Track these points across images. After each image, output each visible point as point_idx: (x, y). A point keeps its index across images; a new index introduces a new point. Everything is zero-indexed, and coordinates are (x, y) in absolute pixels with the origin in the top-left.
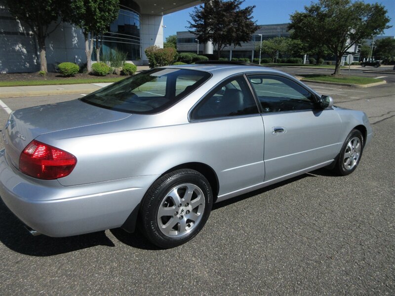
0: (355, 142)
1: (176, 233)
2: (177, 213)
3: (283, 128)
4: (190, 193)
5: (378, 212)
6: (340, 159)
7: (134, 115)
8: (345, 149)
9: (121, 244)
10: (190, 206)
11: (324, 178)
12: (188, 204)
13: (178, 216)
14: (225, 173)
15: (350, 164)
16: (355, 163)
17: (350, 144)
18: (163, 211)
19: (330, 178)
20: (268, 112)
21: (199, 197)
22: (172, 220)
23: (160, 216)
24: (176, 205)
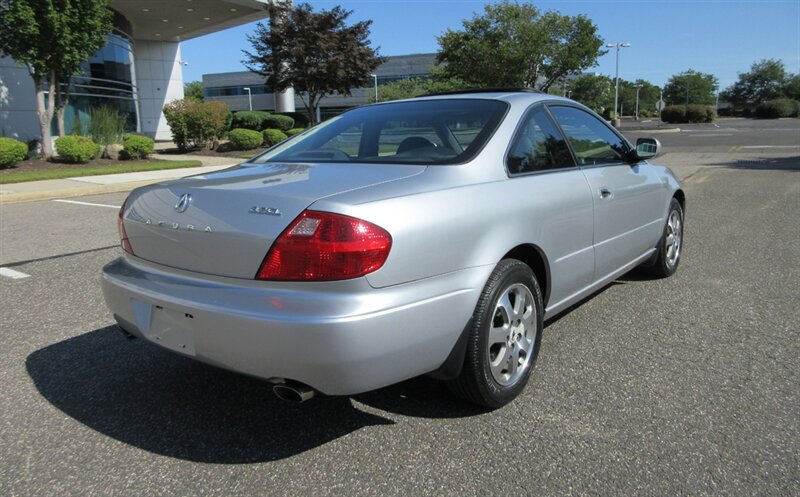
0: (675, 218)
1: (507, 377)
2: (508, 337)
3: (609, 190)
4: (519, 299)
6: (662, 246)
7: (430, 167)
8: (667, 231)
9: (406, 419)
10: (522, 325)
12: (519, 321)
13: (510, 344)
14: (560, 264)
15: (673, 257)
16: (677, 254)
17: (670, 222)
18: (494, 335)
19: (650, 283)
20: (583, 165)
21: (530, 309)
22: (503, 351)
23: (491, 343)
24: (507, 322)
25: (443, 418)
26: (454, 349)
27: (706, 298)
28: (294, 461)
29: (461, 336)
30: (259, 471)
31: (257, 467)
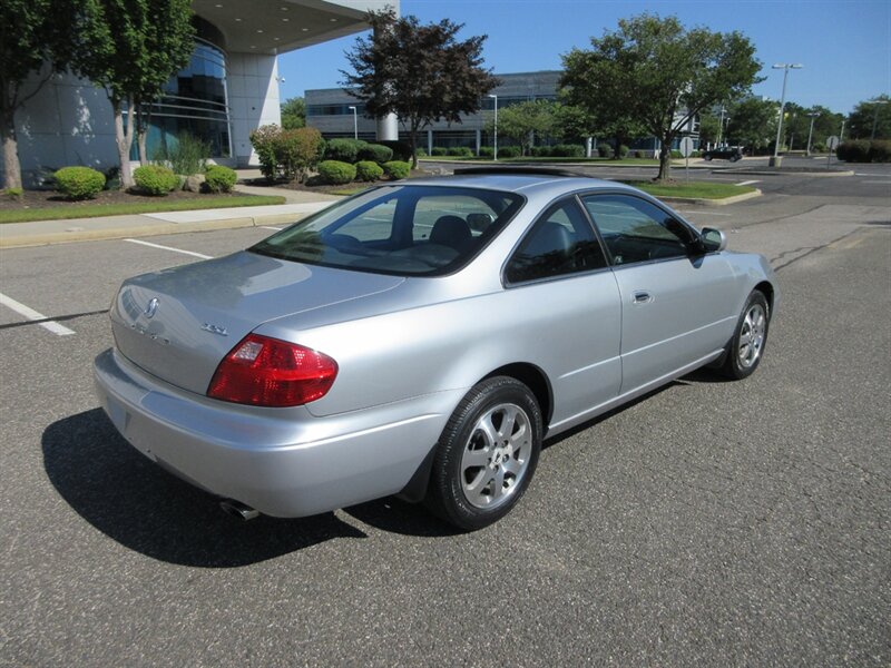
0: (756, 314)
1: (488, 499)
2: (490, 459)
3: (649, 293)
4: (508, 421)
5: (817, 438)
6: (732, 347)
7: (409, 278)
8: (741, 329)
9: (379, 532)
10: (509, 446)
11: (706, 385)
12: (507, 442)
13: (492, 466)
14: (563, 381)
15: (749, 357)
16: (756, 355)
17: (747, 319)
18: (470, 457)
19: (715, 386)
20: (618, 264)
21: (523, 429)
22: (482, 474)
23: (464, 467)
24: (488, 445)
25: (416, 535)
26: (414, 476)
27: (773, 410)
28: (252, 570)
29: (423, 463)
30: (218, 576)
31: (215, 572)
